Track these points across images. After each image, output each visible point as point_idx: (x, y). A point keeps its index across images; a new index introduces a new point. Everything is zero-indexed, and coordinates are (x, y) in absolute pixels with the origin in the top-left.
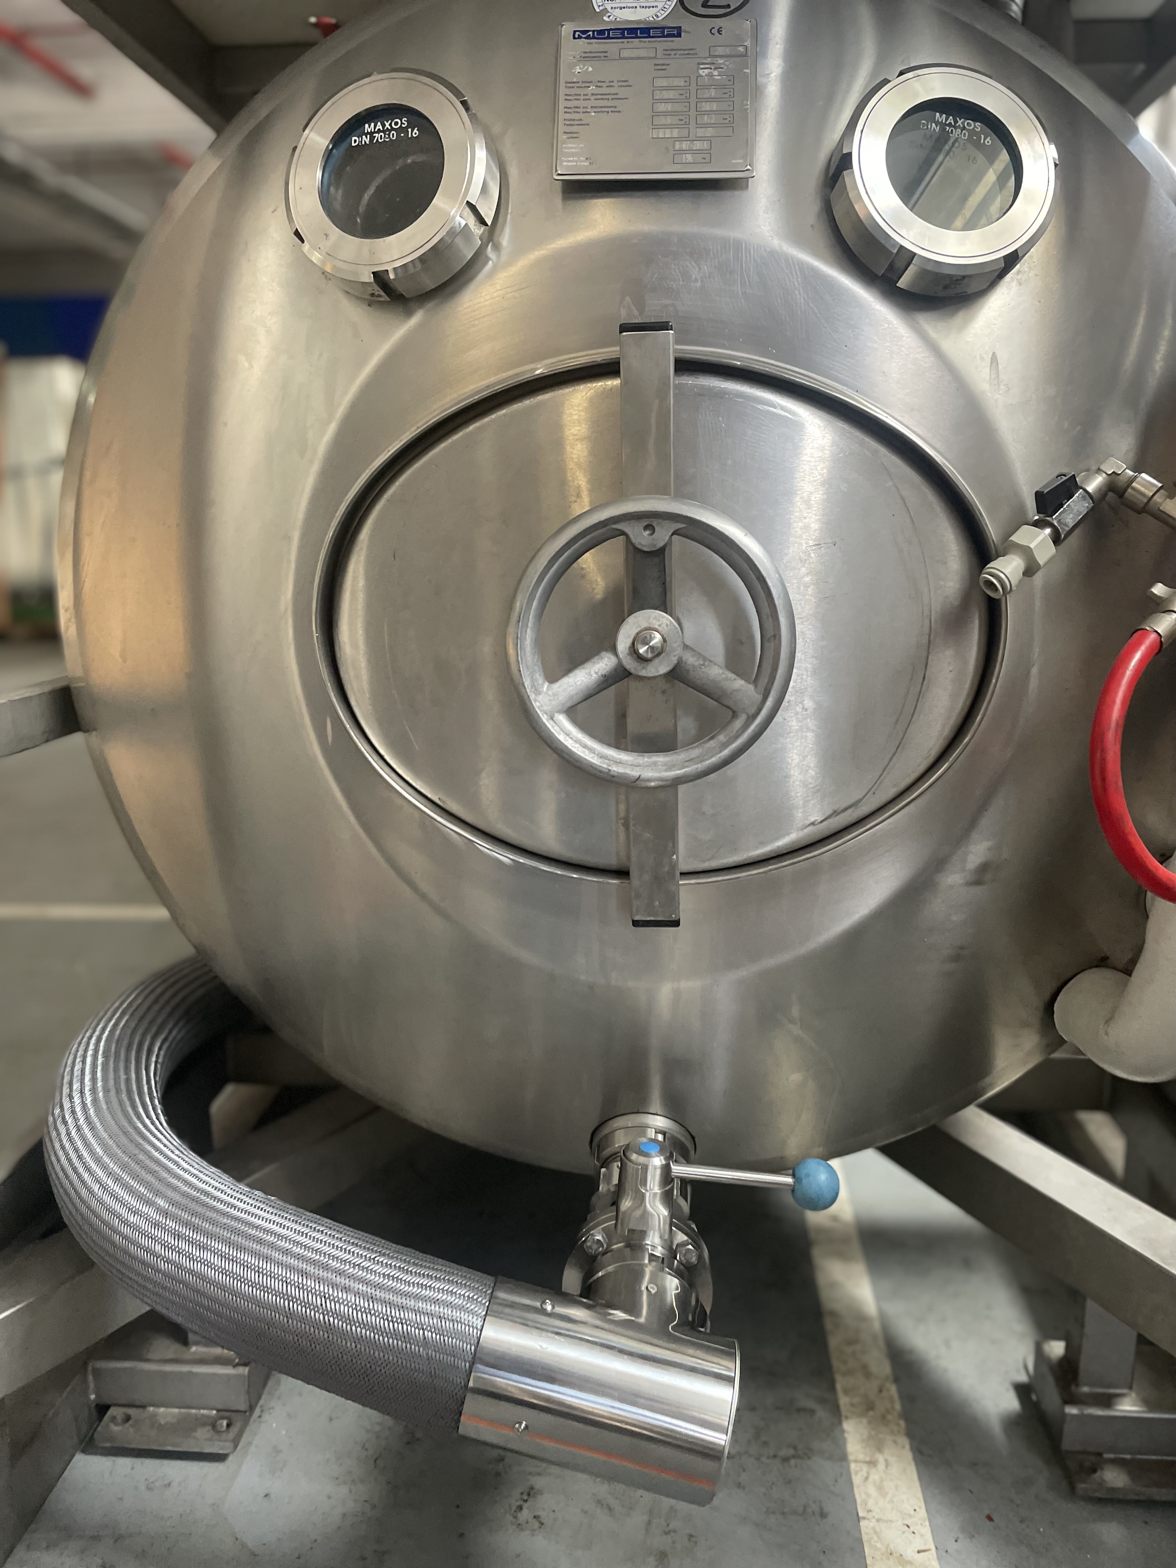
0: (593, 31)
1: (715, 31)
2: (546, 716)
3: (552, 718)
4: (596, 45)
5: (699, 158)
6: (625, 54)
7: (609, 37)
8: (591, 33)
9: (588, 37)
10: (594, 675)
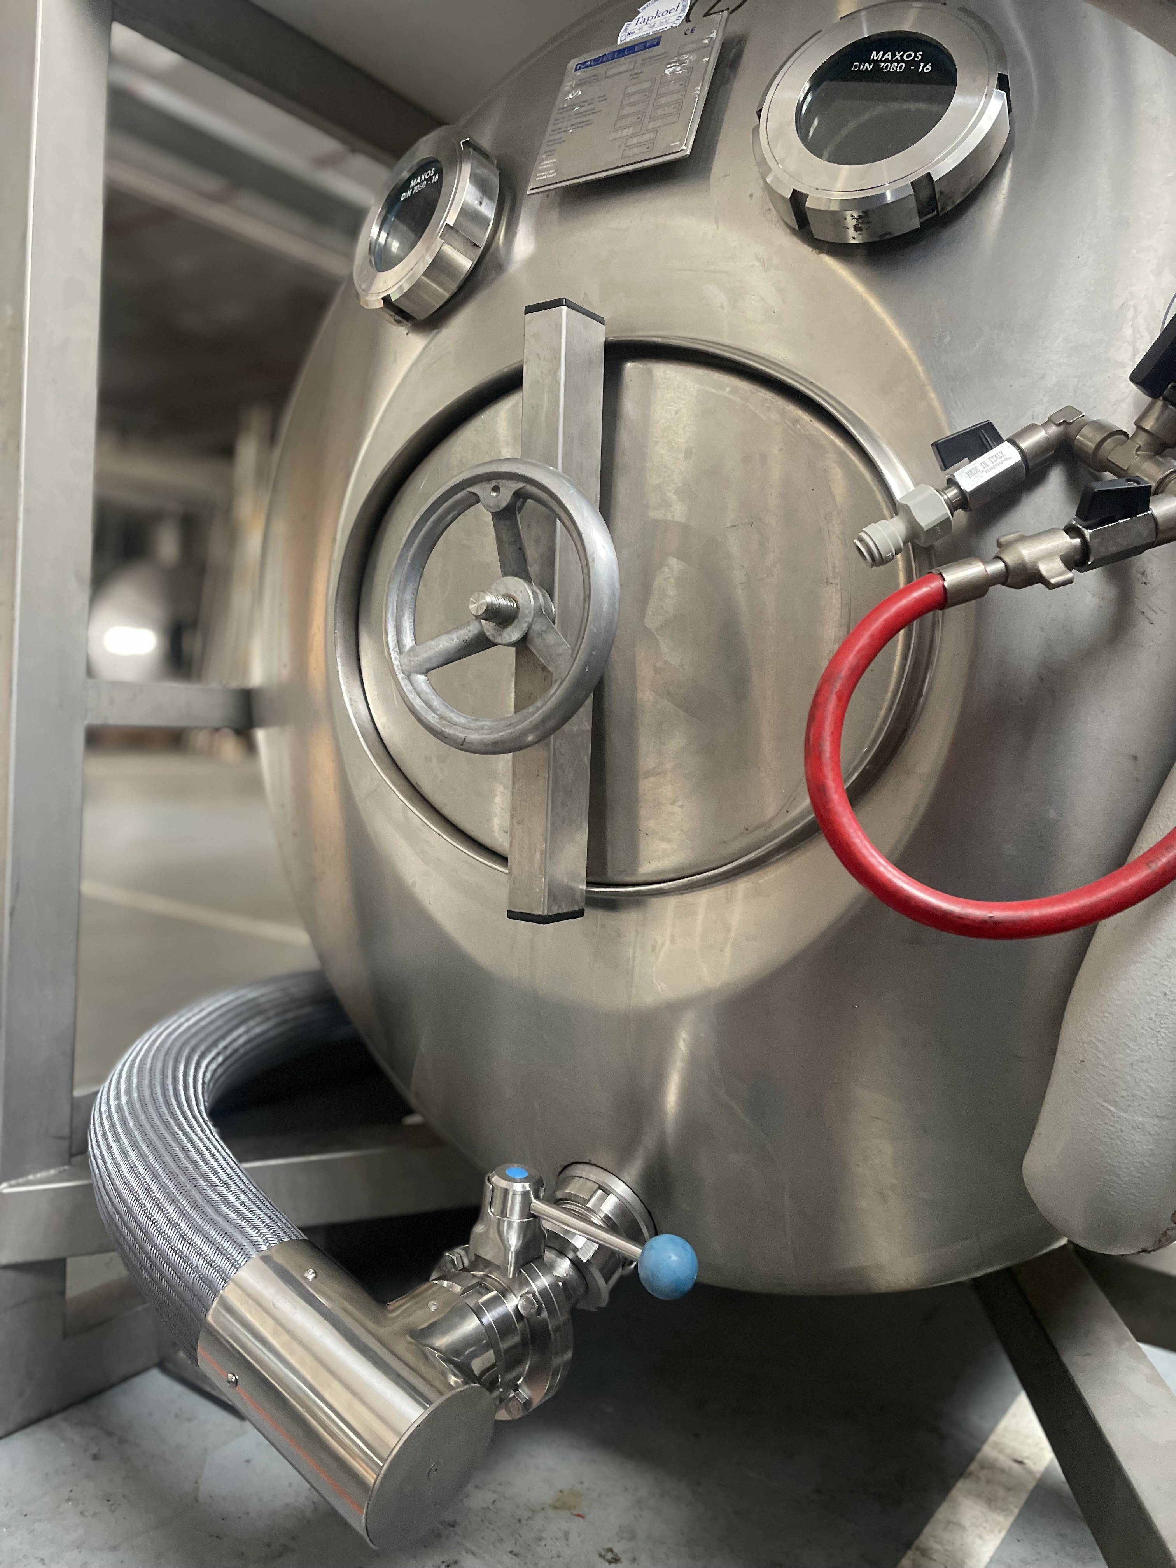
0: (591, 61)
1: (689, 32)
2: (402, 675)
3: (408, 677)
4: (590, 71)
5: (644, 149)
6: (610, 73)
7: (602, 62)
8: (589, 63)
9: (587, 67)
10: (456, 640)
